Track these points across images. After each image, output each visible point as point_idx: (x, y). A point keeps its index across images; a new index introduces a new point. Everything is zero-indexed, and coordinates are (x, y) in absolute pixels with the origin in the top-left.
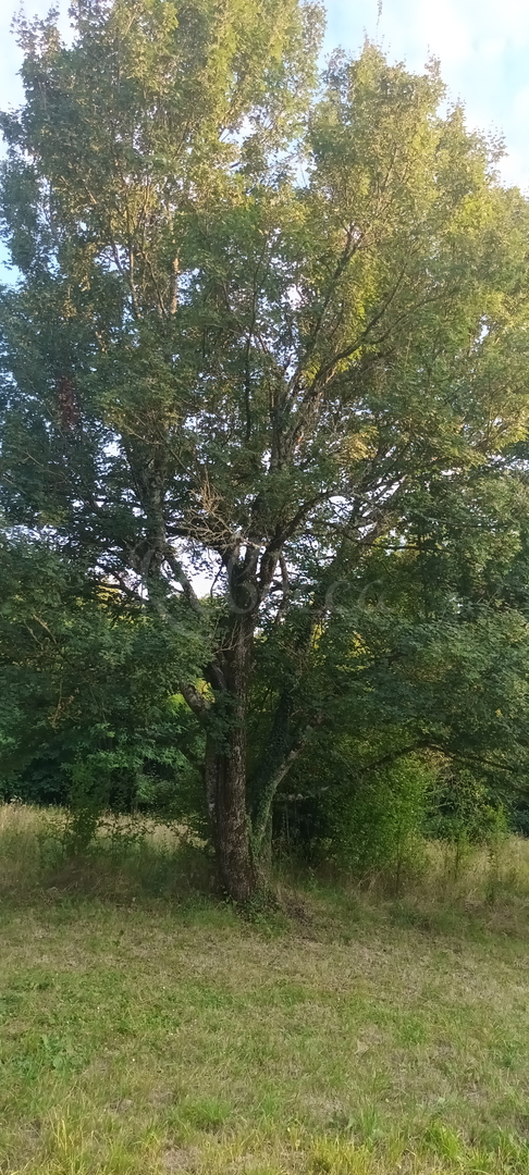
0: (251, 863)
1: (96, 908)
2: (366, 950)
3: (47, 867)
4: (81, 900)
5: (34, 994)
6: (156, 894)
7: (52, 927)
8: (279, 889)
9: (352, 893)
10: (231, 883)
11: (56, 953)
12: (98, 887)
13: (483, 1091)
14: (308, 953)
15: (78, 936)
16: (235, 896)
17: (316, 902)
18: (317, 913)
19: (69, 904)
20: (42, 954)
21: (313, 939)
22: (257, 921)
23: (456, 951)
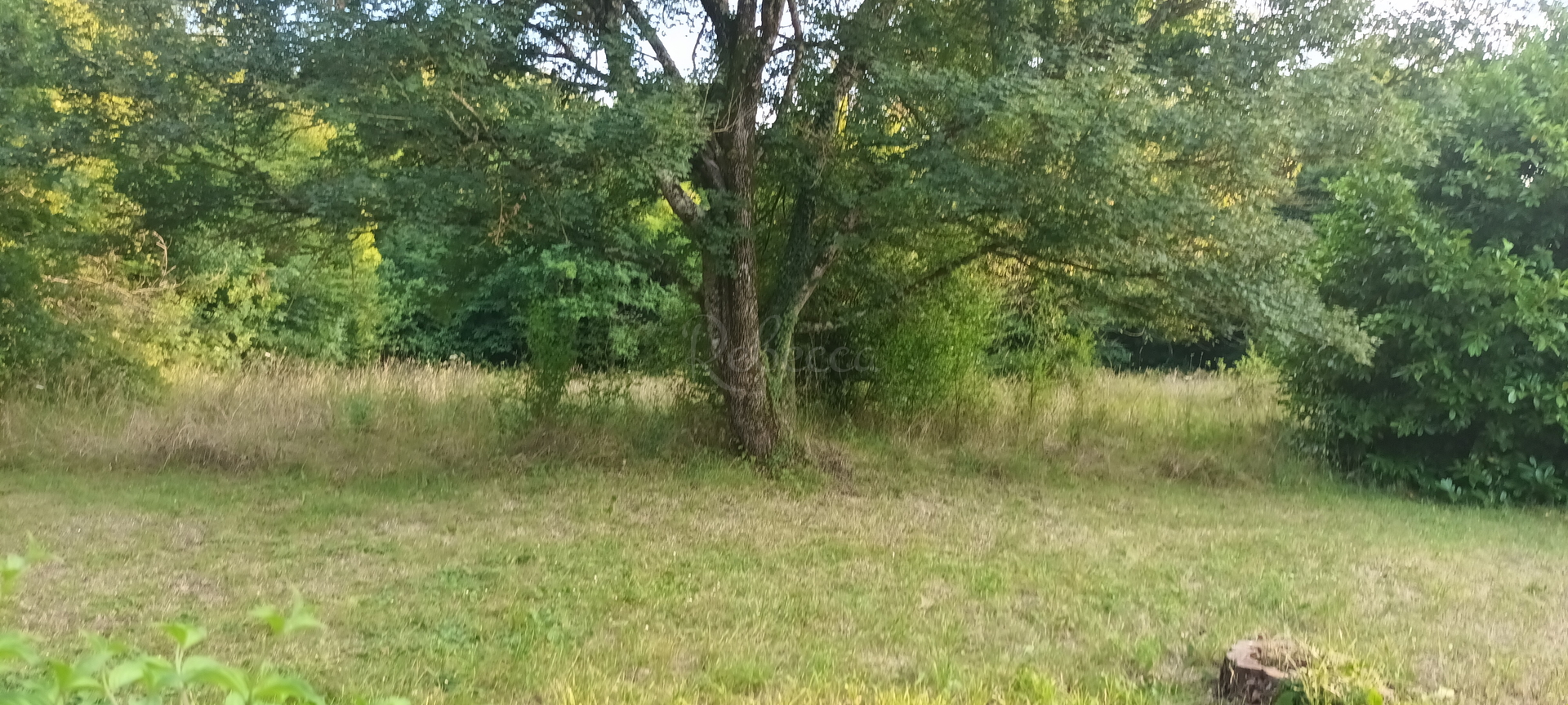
0: (771, 410)
1: (578, 474)
2: (922, 502)
3: (509, 433)
4: (557, 467)
5: (513, 567)
6: (653, 453)
7: (524, 497)
8: (807, 441)
9: (899, 440)
10: (746, 436)
11: (535, 525)
12: (577, 451)
13: (1080, 638)
14: (849, 509)
15: (558, 506)
16: (752, 450)
17: (853, 452)
18: (857, 466)
19: (543, 471)
20: (516, 527)
21: (855, 494)
22: (782, 478)
23: (1034, 499)
